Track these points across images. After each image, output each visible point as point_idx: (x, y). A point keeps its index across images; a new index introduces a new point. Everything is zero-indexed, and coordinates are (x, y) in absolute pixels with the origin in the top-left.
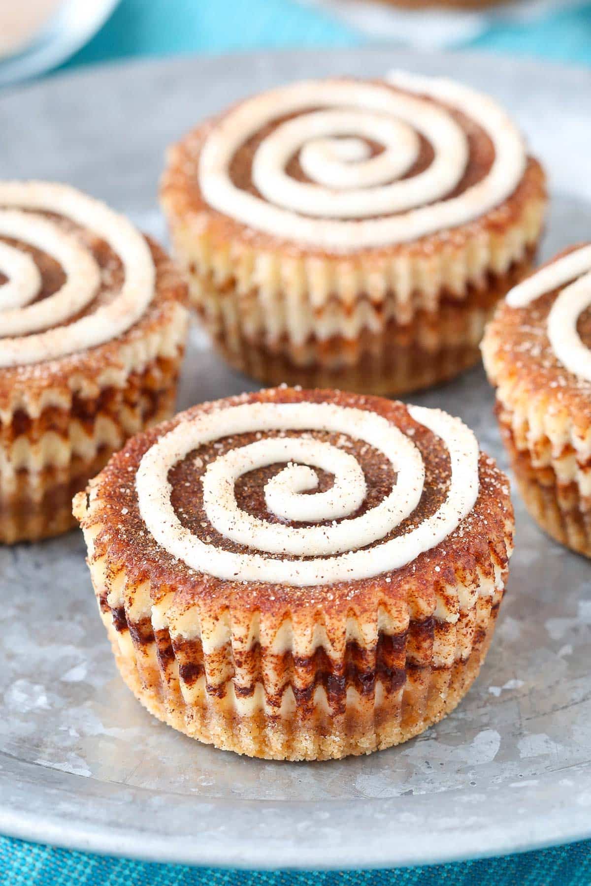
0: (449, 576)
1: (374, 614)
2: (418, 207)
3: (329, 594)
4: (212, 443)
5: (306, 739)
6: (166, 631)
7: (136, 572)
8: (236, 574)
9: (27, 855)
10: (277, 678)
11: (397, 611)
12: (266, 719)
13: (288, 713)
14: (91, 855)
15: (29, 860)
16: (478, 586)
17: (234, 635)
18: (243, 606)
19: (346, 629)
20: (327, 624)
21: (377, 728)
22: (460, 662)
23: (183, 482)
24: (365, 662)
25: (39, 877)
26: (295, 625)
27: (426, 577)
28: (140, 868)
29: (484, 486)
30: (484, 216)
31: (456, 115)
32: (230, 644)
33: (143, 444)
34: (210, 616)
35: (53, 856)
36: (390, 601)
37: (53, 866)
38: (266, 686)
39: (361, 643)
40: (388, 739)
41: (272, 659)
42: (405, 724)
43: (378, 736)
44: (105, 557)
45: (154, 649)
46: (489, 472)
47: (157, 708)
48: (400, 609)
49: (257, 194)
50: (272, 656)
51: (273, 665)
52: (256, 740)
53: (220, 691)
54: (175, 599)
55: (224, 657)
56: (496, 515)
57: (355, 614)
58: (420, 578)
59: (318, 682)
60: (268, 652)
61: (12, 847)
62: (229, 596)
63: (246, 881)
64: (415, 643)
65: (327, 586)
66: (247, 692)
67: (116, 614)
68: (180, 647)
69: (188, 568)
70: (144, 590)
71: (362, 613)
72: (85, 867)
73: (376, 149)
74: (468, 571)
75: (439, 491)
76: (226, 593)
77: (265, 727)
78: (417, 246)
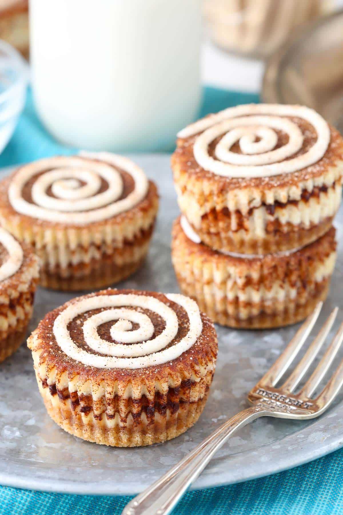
0: (196, 362)
1: (166, 378)
3: (147, 371)
4: (83, 314)
5: (137, 437)
6: (76, 393)
7: (61, 368)
8: (105, 365)
9: (24, 495)
10: (125, 410)
11: (176, 377)
12: (120, 428)
13: (129, 425)
14: (52, 494)
15: (25, 497)
16: (207, 366)
17: (107, 391)
18: (110, 378)
19: (155, 386)
20: (147, 384)
21: (167, 431)
22: (200, 400)
23: (73, 331)
24: (163, 400)
25: (29, 505)
26: (134, 385)
27: (187, 362)
28: (73, 499)
29: (204, 324)
32: (104, 396)
33: (53, 315)
34: (96, 384)
35: (35, 495)
36: (173, 373)
37: (35, 499)
38: (120, 414)
39: (161, 392)
40: (171, 435)
41: (123, 401)
42: (178, 428)
43: (167, 434)
44: (46, 362)
45: (69, 402)
46: (205, 318)
47: (70, 429)
48: (177, 376)
50: (124, 400)
51: (124, 404)
52: (116, 439)
53: (99, 417)
54: (80, 378)
55: (102, 402)
56: (211, 336)
57: (158, 379)
58: (184, 363)
59: (143, 411)
60: (122, 398)
61: (17, 492)
62: (104, 375)
63: (118, 503)
64: (182, 392)
65: (145, 368)
66: (112, 417)
67: (51, 388)
68: (82, 399)
69: (84, 365)
70: (65, 375)
71: (162, 378)
72: (49, 500)
74: (203, 359)
75: (185, 327)
76: (102, 373)
77: (119, 432)
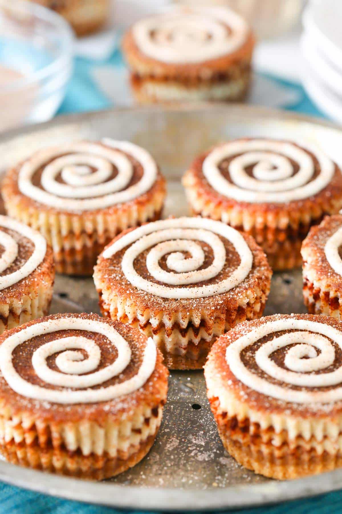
2: (108, 194)
30: (136, 198)
31: (129, 157)
49: (42, 188)
73: (94, 170)
78: (106, 210)
